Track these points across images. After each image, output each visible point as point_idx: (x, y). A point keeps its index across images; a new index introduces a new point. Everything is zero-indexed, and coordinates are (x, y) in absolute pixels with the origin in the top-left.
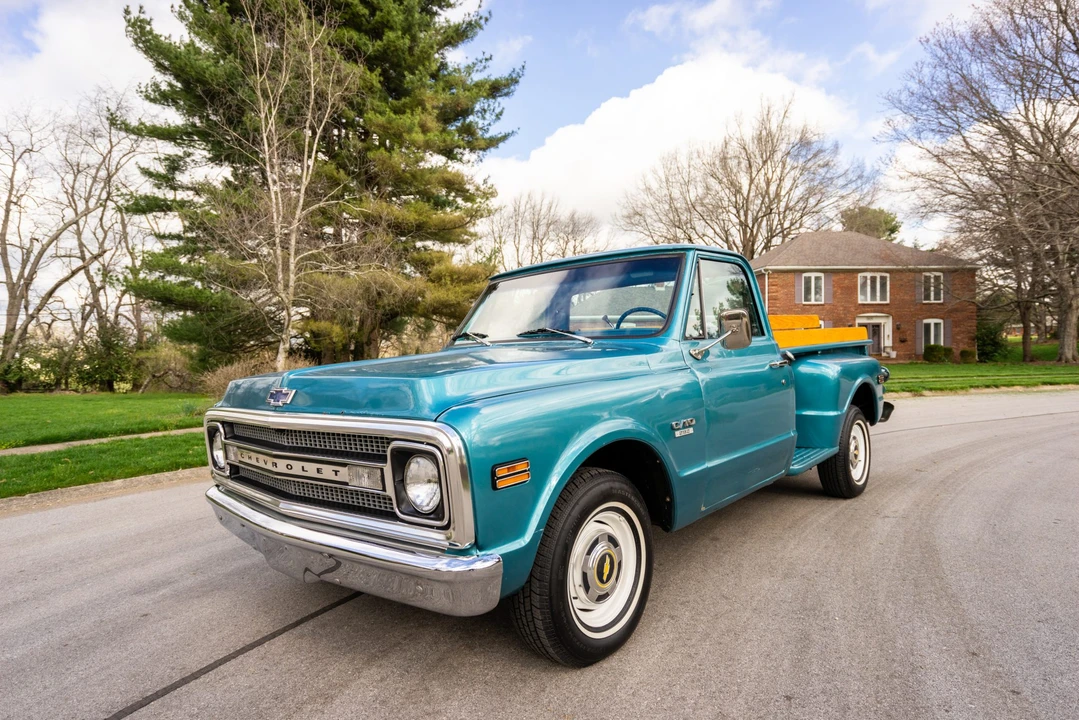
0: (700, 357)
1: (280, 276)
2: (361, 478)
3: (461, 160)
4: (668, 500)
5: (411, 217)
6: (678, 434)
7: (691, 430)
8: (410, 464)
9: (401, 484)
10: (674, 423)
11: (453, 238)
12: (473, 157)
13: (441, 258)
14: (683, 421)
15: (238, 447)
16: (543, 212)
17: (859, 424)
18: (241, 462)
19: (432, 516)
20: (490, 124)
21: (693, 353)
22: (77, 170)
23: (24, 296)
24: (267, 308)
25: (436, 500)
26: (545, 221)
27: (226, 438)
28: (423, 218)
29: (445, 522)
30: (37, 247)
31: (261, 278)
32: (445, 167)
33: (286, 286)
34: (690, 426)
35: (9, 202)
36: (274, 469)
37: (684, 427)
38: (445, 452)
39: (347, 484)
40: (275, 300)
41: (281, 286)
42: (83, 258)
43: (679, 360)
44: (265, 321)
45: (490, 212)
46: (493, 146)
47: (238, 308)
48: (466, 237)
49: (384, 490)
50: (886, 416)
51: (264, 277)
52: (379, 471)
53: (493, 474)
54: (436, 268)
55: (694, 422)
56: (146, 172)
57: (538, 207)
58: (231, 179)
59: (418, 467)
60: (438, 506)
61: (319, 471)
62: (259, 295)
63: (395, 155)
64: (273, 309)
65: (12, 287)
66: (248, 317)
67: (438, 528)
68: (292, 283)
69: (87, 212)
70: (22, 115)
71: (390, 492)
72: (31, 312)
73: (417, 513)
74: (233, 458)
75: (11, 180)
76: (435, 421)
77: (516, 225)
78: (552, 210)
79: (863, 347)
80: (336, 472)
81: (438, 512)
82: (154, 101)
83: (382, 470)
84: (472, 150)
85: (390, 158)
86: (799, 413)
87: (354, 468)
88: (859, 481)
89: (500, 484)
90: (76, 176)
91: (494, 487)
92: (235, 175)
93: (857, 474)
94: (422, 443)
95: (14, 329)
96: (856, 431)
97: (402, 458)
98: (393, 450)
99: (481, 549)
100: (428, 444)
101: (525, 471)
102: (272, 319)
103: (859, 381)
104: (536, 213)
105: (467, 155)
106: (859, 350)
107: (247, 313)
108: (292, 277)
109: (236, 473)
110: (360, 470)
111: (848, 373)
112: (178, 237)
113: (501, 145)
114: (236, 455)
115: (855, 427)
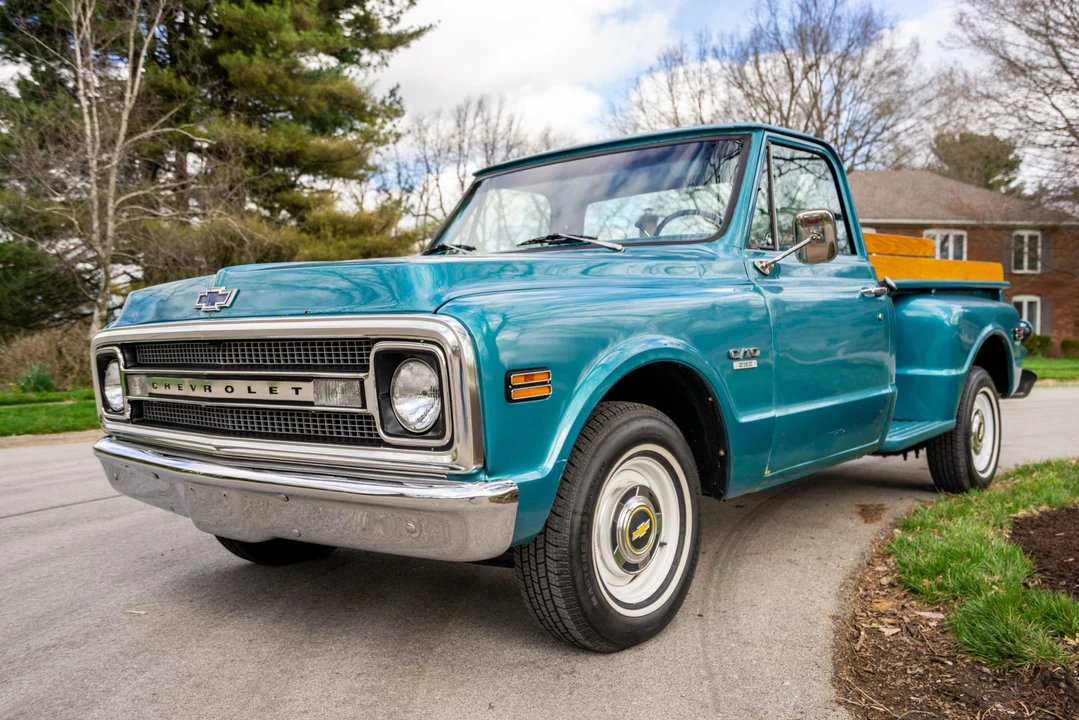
0: (767, 271)
1: (96, 225)
2: (332, 395)
3: (357, 62)
4: (722, 453)
5: (281, 143)
6: (736, 365)
7: (754, 364)
8: (399, 371)
9: (386, 397)
10: (731, 351)
11: (341, 172)
12: (376, 58)
13: (324, 199)
14: (743, 350)
15: (149, 375)
16: (501, 129)
17: (985, 393)
18: (151, 395)
19: (430, 434)
20: (401, 12)
21: (759, 266)
24: (80, 266)
25: (433, 414)
26: (504, 142)
27: (126, 367)
28: (295, 146)
29: (445, 441)
31: (70, 225)
32: (337, 72)
33: (104, 237)
34: (753, 357)
36: (207, 394)
37: (745, 357)
38: (449, 352)
39: (311, 404)
40: (91, 255)
41: (95, 237)
43: (740, 272)
44: (75, 282)
45: (398, 136)
46: (402, 44)
47: (38, 264)
48: (362, 171)
49: (364, 406)
50: (1025, 390)
51: (72, 223)
52: (357, 383)
53: (508, 381)
54: (318, 213)
55: (758, 353)
57: (493, 122)
58: (30, 78)
59: (412, 374)
60: (436, 422)
61: (271, 391)
62: (68, 246)
63: (256, 60)
64: (89, 266)
66: (53, 276)
67: (437, 449)
68: (110, 233)
71: (372, 407)
73: (407, 433)
74: (138, 392)
76: (435, 313)
77: (460, 148)
78: (514, 127)
79: (997, 290)
80: (297, 390)
81: (438, 428)
83: (362, 381)
84: (373, 49)
85: (251, 62)
86: (902, 371)
87: (323, 382)
88: (983, 472)
89: (516, 394)
91: (509, 399)
92: (34, 72)
93: (981, 462)
94: (418, 341)
96: (981, 403)
97: (390, 363)
98: (377, 354)
99: (490, 474)
100: (426, 342)
101: (545, 383)
102: (88, 281)
103: (988, 329)
104: (491, 131)
105: (366, 56)
106: (992, 293)
107: (51, 270)
108: (111, 226)
109: (140, 412)
110: (332, 384)
111: (972, 320)
113: (414, 43)
114: (143, 387)
115: (980, 397)
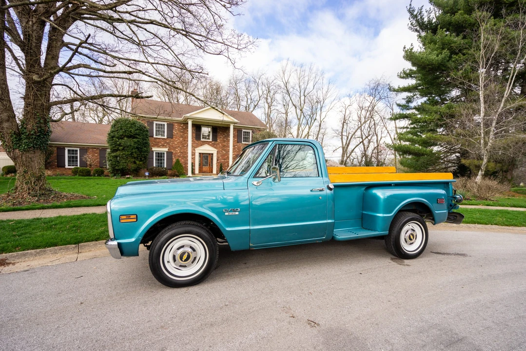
22: (362, 108)
23: (346, 150)
30: (350, 135)
35: (344, 122)
42: (362, 138)
56: (399, 105)
65: (343, 148)
69: (365, 122)
70: (348, 95)
72: (348, 156)
75: (345, 116)
82: (403, 78)
90: (361, 111)
95: (343, 161)
112: (407, 128)
